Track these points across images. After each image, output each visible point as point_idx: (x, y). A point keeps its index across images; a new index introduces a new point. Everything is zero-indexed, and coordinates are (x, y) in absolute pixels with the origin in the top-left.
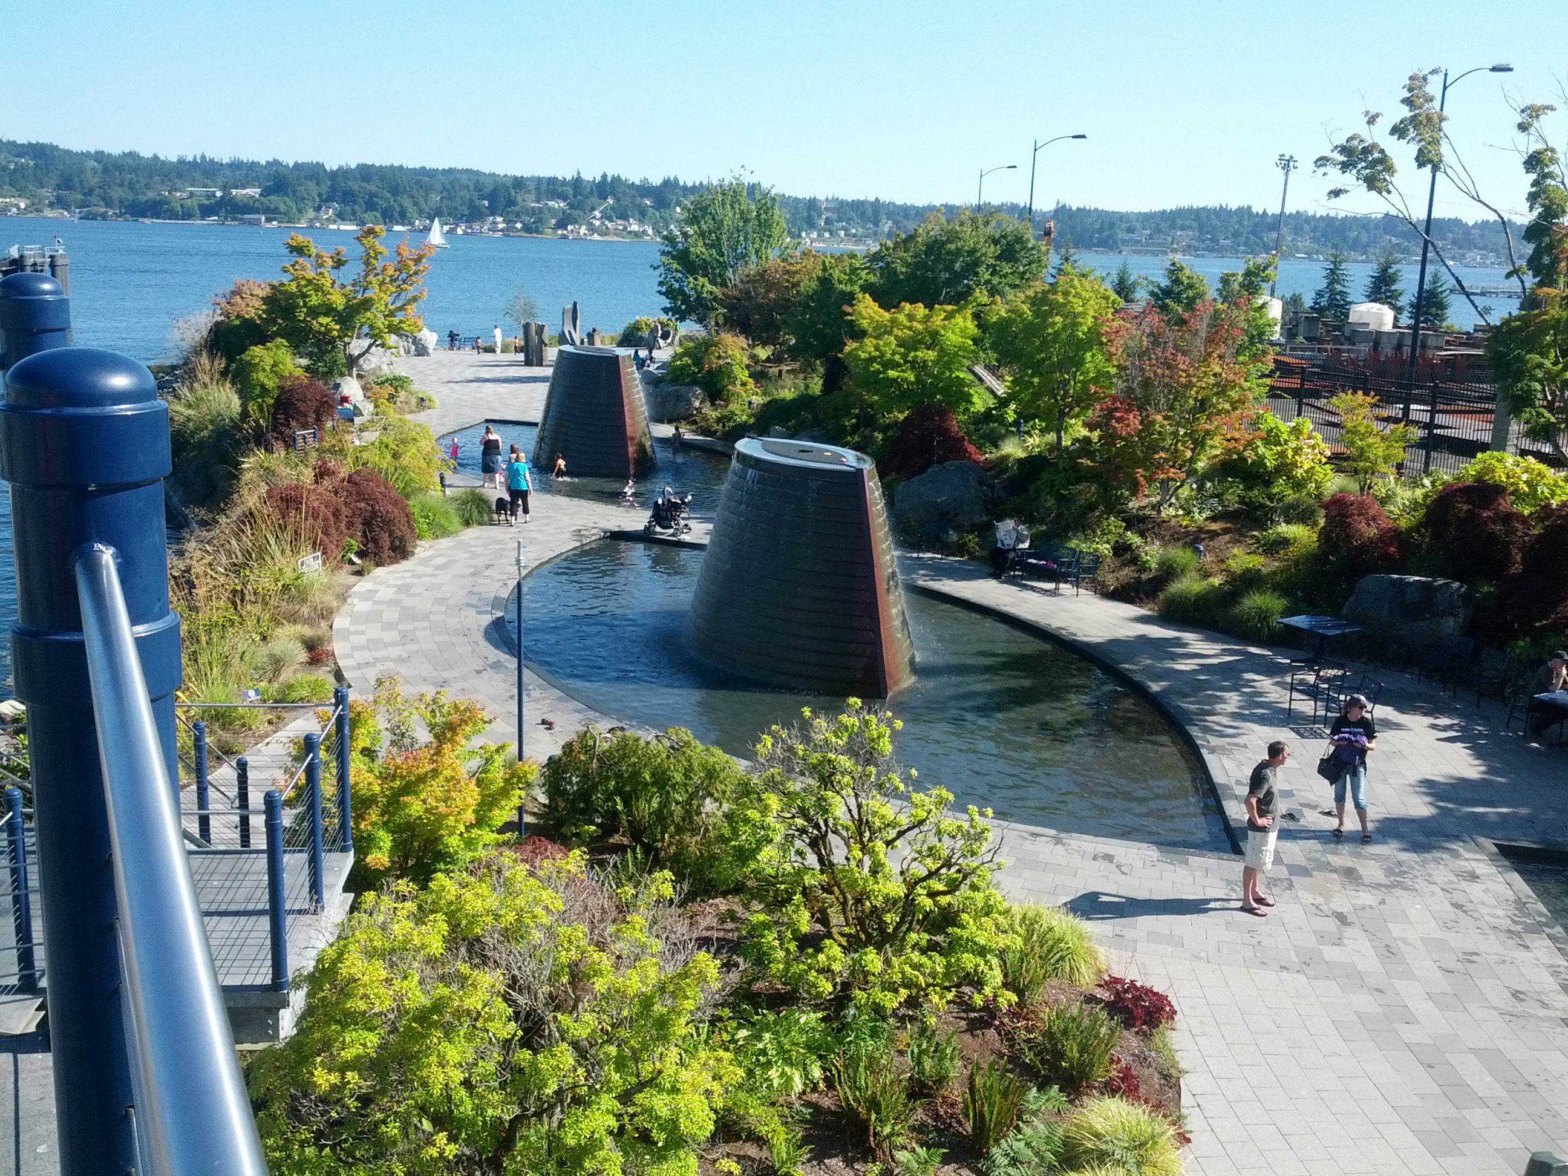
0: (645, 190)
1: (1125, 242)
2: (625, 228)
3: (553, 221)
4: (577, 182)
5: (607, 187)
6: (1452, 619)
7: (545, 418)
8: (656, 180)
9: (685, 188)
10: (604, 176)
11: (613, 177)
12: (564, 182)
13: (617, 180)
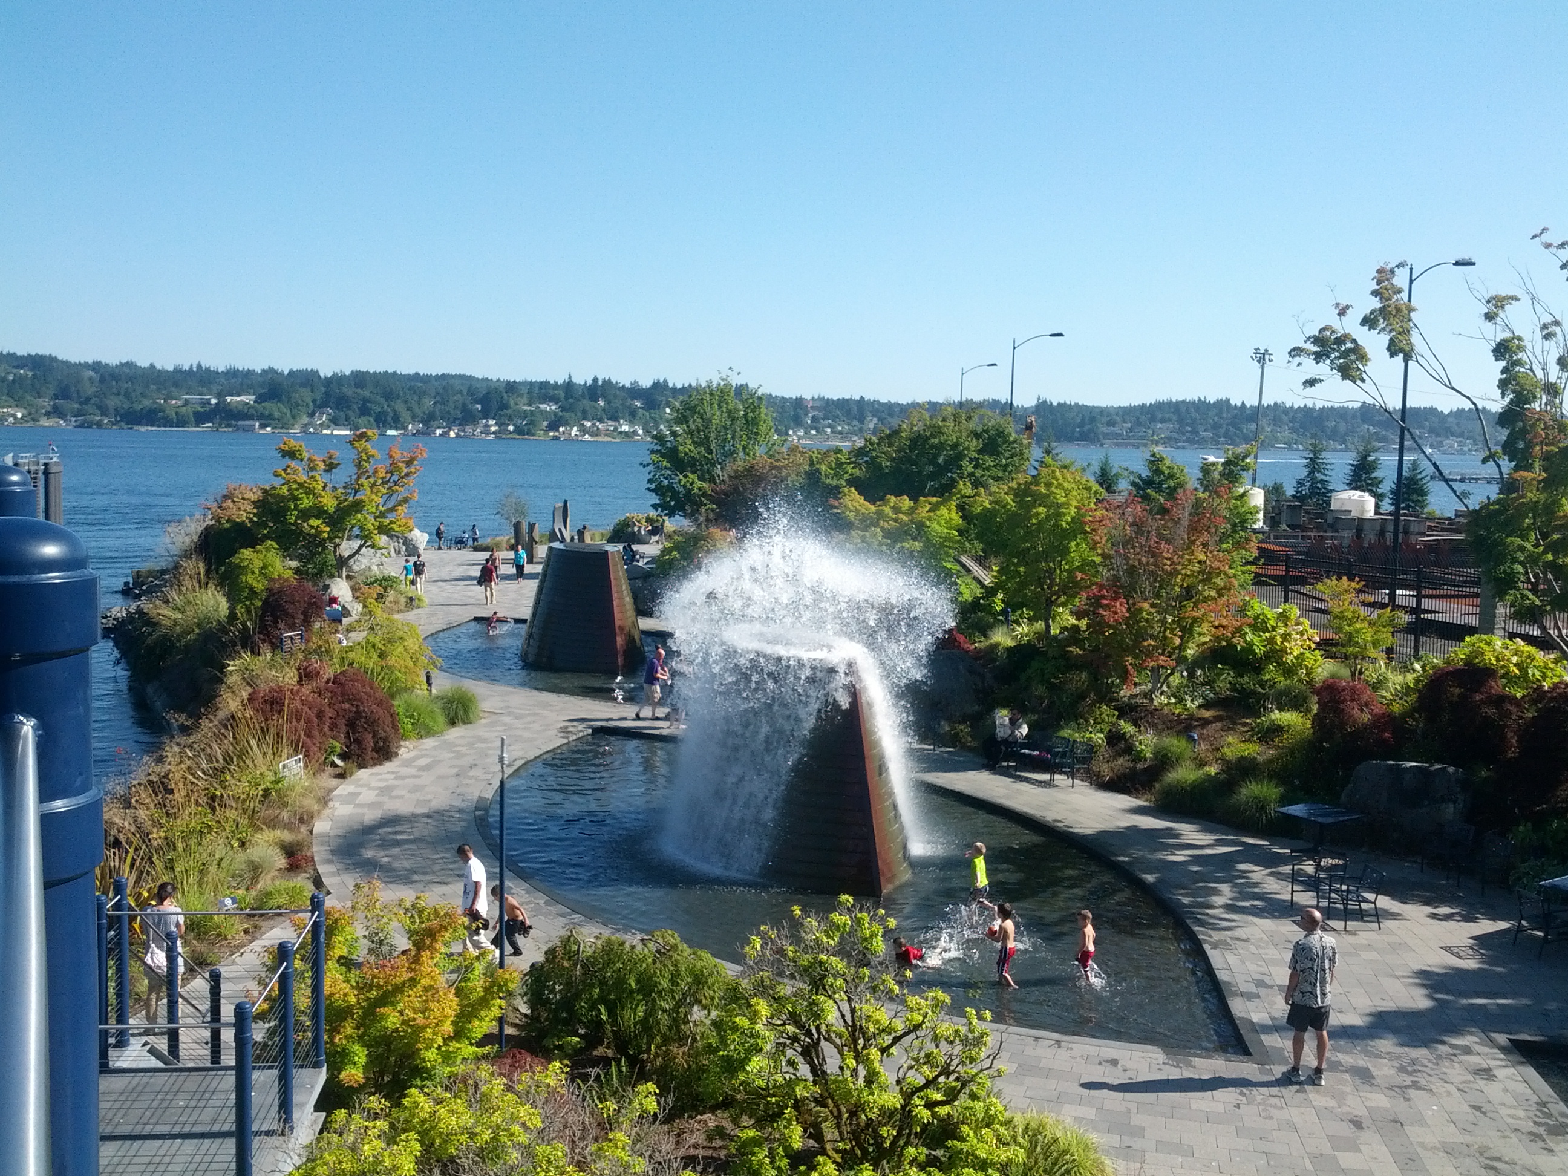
0: (635, 392)
1: (1106, 436)
2: (616, 429)
3: (545, 424)
4: (569, 386)
5: (598, 390)
6: (1451, 806)
7: (534, 615)
8: (646, 383)
9: (674, 390)
10: (595, 380)
11: (604, 381)
12: (556, 386)
13: (607, 383)
